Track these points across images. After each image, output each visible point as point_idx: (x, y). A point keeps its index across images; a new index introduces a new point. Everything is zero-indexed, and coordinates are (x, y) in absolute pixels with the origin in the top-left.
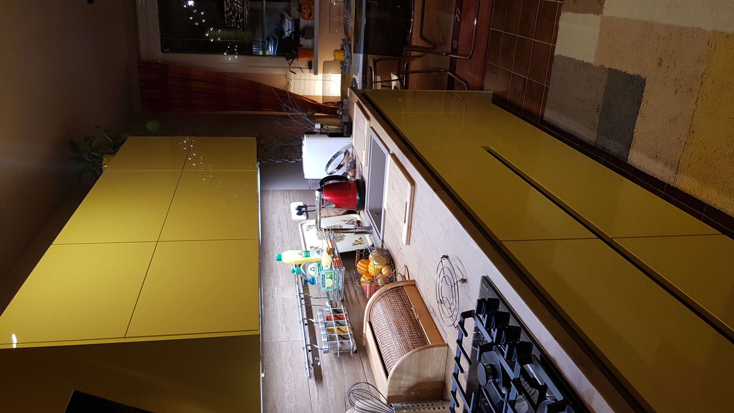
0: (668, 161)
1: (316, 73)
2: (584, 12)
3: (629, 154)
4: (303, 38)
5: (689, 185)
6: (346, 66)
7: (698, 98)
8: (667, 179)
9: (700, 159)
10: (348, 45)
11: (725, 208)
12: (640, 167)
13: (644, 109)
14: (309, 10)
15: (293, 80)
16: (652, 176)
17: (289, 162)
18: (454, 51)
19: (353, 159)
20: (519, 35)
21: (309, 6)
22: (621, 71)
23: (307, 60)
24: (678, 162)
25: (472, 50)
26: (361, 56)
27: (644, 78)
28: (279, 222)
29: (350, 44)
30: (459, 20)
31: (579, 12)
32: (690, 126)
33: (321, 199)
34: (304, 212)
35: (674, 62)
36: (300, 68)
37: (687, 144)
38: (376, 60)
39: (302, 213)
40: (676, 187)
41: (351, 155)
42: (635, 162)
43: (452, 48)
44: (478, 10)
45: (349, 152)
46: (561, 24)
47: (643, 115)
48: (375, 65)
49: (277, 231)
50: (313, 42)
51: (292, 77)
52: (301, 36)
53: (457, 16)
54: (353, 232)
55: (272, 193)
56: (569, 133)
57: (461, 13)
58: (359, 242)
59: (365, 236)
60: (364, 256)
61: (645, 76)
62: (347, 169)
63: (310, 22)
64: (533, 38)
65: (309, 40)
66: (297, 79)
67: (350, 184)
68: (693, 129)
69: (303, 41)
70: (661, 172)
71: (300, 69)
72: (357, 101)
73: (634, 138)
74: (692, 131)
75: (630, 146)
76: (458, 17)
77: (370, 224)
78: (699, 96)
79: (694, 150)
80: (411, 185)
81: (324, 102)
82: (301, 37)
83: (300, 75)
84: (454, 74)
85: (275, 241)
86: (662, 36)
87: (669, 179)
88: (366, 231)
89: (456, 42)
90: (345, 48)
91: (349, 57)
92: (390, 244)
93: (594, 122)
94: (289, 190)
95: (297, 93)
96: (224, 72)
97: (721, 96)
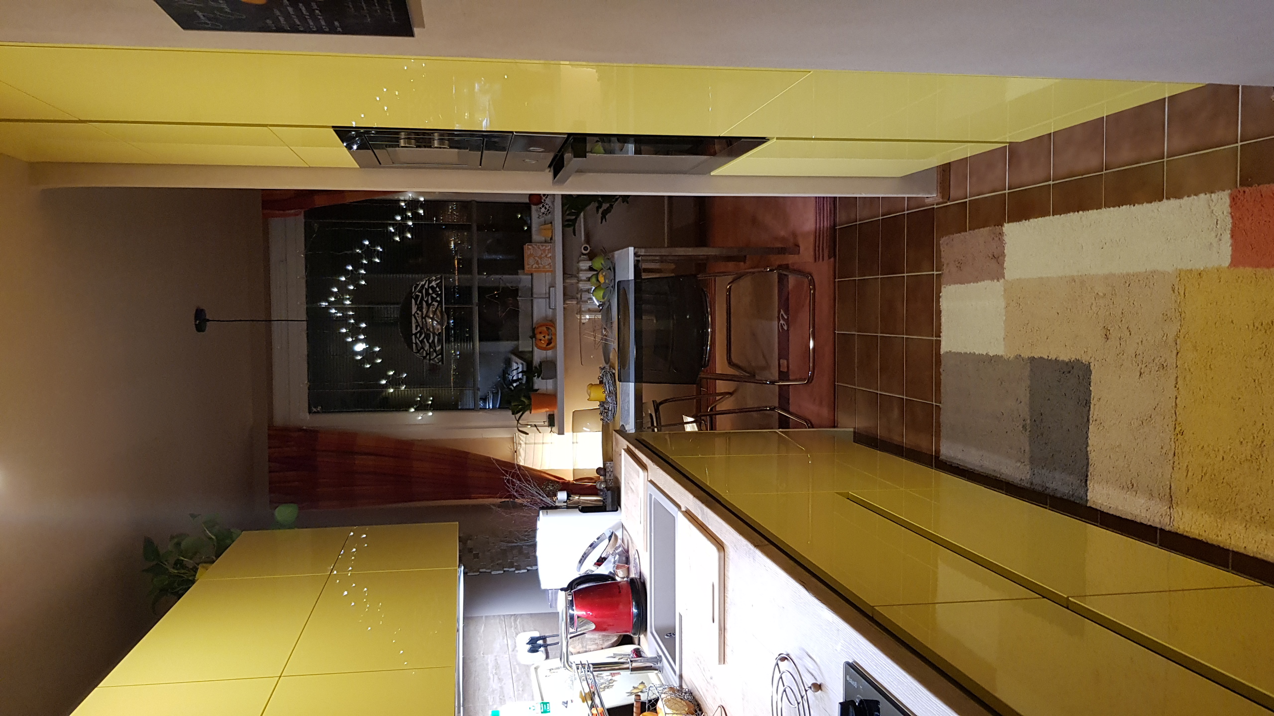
0: (1152, 489)
1: (561, 432)
2: (976, 280)
3: (1087, 490)
4: (538, 377)
5: (1195, 523)
6: (609, 408)
7: (1177, 377)
8: (1158, 521)
9: (1202, 476)
10: (611, 375)
11: (1263, 550)
12: (1110, 508)
13: (1095, 412)
14: (548, 335)
15: (523, 445)
16: (1133, 521)
17: (517, 572)
18: (784, 376)
19: (624, 548)
20: (881, 333)
21: (548, 329)
22: (1049, 358)
23: (547, 412)
24: (1169, 487)
25: (811, 370)
26: (632, 385)
27: (1087, 363)
28: (497, 667)
29: (614, 374)
30: (785, 328)
31: (969, 282)
32: (1174, 423)
33: (568, 615)
34: (540, 646)
35: (1128, 328)
36: (535, 426)
37: (1176, 454)
38: (658, 401)
39: (537, 649)
40: (1176, 530)
41: (619, 541)
42: (1100, 502)
43: (780, 372)
44: (814, 309)
45: (616, 537)
46: (944, 304)
47: (1098, 422)
48: (657, 410)
49: (491, 680)
50: (555, 384)
51: (523, 441)
52: (536, 374)
53: (782, 322)
54: (628, 668)
55: (485, 620)
56: (984, 475)
57: (788, 317)
58: (639, 689)
59: (648, 676)
60: (649, 707)
61: (1088, 359)
62: (614, 566)
63: (550, 353)
64: (903, 334)
65: (548, 381)
66: (530, 444)
67: (619, 586)
68: (1180, 428)
69: (540, 384)
70: (1145, 510)
71: (535, 428)
72: (626, 447)
73: (1090, 462)
74: (1180, 432)
75: (1087, 476)
76: (784, 324)
77: (658, 653)
78: (1178, 373)
79: (1190, 462)
80: (719, 550)
81: (575, 479)
82: (535, 376)
83: (534, 436)
84: (788, 412)
85: (489, 697)
86: (1101, 294)
87: (1161, 520)
88: (652, 665)
89: (786, 361)
90: (605, 380)
91: (613, 394)
92: (694, 680)
93: (1022, 448)
94: (515, 615)
95: (529, 465)
96: (412, 440)
97: (1212, 367)
